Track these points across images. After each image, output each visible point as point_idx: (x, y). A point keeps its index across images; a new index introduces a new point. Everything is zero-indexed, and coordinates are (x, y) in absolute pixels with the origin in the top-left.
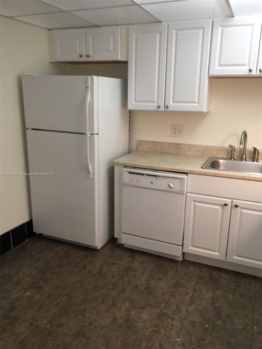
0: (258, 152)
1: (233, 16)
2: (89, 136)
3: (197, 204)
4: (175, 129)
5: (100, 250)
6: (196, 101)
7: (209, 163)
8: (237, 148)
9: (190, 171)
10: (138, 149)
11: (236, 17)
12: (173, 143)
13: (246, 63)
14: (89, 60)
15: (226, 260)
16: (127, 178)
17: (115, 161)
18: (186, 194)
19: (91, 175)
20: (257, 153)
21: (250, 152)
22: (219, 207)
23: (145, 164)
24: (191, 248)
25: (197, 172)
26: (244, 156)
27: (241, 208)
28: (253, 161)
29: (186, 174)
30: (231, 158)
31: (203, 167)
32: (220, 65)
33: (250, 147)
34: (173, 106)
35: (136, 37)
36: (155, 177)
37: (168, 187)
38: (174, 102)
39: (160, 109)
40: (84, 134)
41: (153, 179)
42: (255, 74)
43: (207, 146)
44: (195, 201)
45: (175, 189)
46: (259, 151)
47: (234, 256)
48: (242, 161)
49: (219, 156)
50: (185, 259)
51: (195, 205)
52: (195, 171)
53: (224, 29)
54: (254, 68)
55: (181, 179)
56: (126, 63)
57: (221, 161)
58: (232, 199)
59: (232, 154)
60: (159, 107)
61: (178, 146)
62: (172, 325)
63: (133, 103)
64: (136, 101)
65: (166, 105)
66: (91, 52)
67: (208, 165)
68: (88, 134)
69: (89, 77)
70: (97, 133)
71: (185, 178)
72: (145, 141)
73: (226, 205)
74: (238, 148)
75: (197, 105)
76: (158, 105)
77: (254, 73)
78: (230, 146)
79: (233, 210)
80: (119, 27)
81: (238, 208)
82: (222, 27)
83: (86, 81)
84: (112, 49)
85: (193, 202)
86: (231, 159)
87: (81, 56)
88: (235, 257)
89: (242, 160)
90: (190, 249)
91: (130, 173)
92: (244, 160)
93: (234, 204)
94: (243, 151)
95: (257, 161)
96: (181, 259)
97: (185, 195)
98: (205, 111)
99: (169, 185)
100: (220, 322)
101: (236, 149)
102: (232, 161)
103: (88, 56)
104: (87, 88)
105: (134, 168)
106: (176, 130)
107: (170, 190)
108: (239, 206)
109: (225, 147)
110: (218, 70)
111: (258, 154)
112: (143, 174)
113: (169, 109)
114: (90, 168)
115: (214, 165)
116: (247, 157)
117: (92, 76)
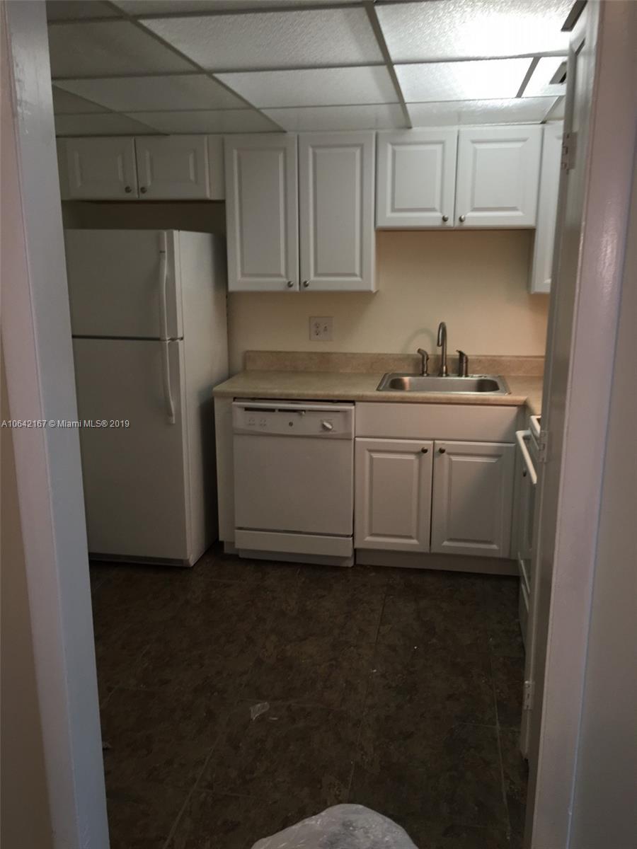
0: (467, 358)
1: (410, 128)
2: (169, 343)
3: (375, 455)
4: (317, 326)
5: (193, 567)
6: (357, 271)
7: (387, 382)
8: (432, 355)
9: (358, 396)
10: (247, 368)
11: (414, 129)
12: (315, 353)
13: (437, 206)
14: (144, 197)
15: (430, 549)
16: (241, 419)
17: (216, 389)
18: (355, 440)
19: (174, 418)
20: (464, 361)
21: (453, 360)
22: (412, 457)
23: (276, 390)
24: (368, 538)
25: (371, 397)
26: (444, 368)
27: (449, 454)
28: (460, 375)
29: (352, 404)
30: (423, 373)
31: (381, 388)
32: (394, 210)
33: (452, 351)
34: (316, 282)
35: (239, 158)
36: (295, 414)
37: (321, 429)
38: (316, 274)
39: (292, 289)
40: (158, 339)
41: (293, 417)
42: (452, 226)
43: (379, 354)
44: (370, 451)
45: (335, 431)
46: (469, 358)
47: (443, 541)
48: (442, 376)
49: (401, 372)
50: (357, 563)
51: (372, 459)
52: (367, 396)
53: (397, 148)
54: (449, 215)
55: (345, 412)
56: (222, 203)
57: (406, 379)
58: (434, 440)
59: (423, 365)
60: (290, 285)
61: (325, 358)
62: (360, 655)
63: (239, 277)
64: (243, 275)
65: (303, 280)
66: (149, 183)
67: (388, 384)
68: (167, 338)
69: (165, 233)
70: (181, 336)
71: (351, 410)
72: (260, 352)
73: (425, 451)
74: (435, 355)
75: (358, 279)
76: (287, 282)
77: (450, 223)
78: (419, 351)
79: (436, 460)
80: (205, 138)
81: (444, 454)
82: (393, 144)
83: (159, 241)
84: (192, 177)
85: (367, 453)
86: (422, 375)
87: (128, 190)
88: (446, 543)
89: (441, 374)
90: (368, 540)
91: (247, 409)
92: (444, 375)
93: (437, 449)
94: (441, 360)
95: (467, 376)
96: (351, 564)
97: (353, 441)
98: (373, 289)
99: (324, 427)
100: (434, 640)
101: (429, 357)
102: (424, 378)
103: (143, 190)
104: (161, 253)
105: (254, 399)
106: (319, 328)
107: (324, 435)
108: (446, 451)
109: (409, 355)
110: (391, 218)
111: (467, 362)
112: (272, 410)
113: (309, 288)
114: (172, 404)
115: (397, 384)
116: (449, 369)
117: (171, 230)
